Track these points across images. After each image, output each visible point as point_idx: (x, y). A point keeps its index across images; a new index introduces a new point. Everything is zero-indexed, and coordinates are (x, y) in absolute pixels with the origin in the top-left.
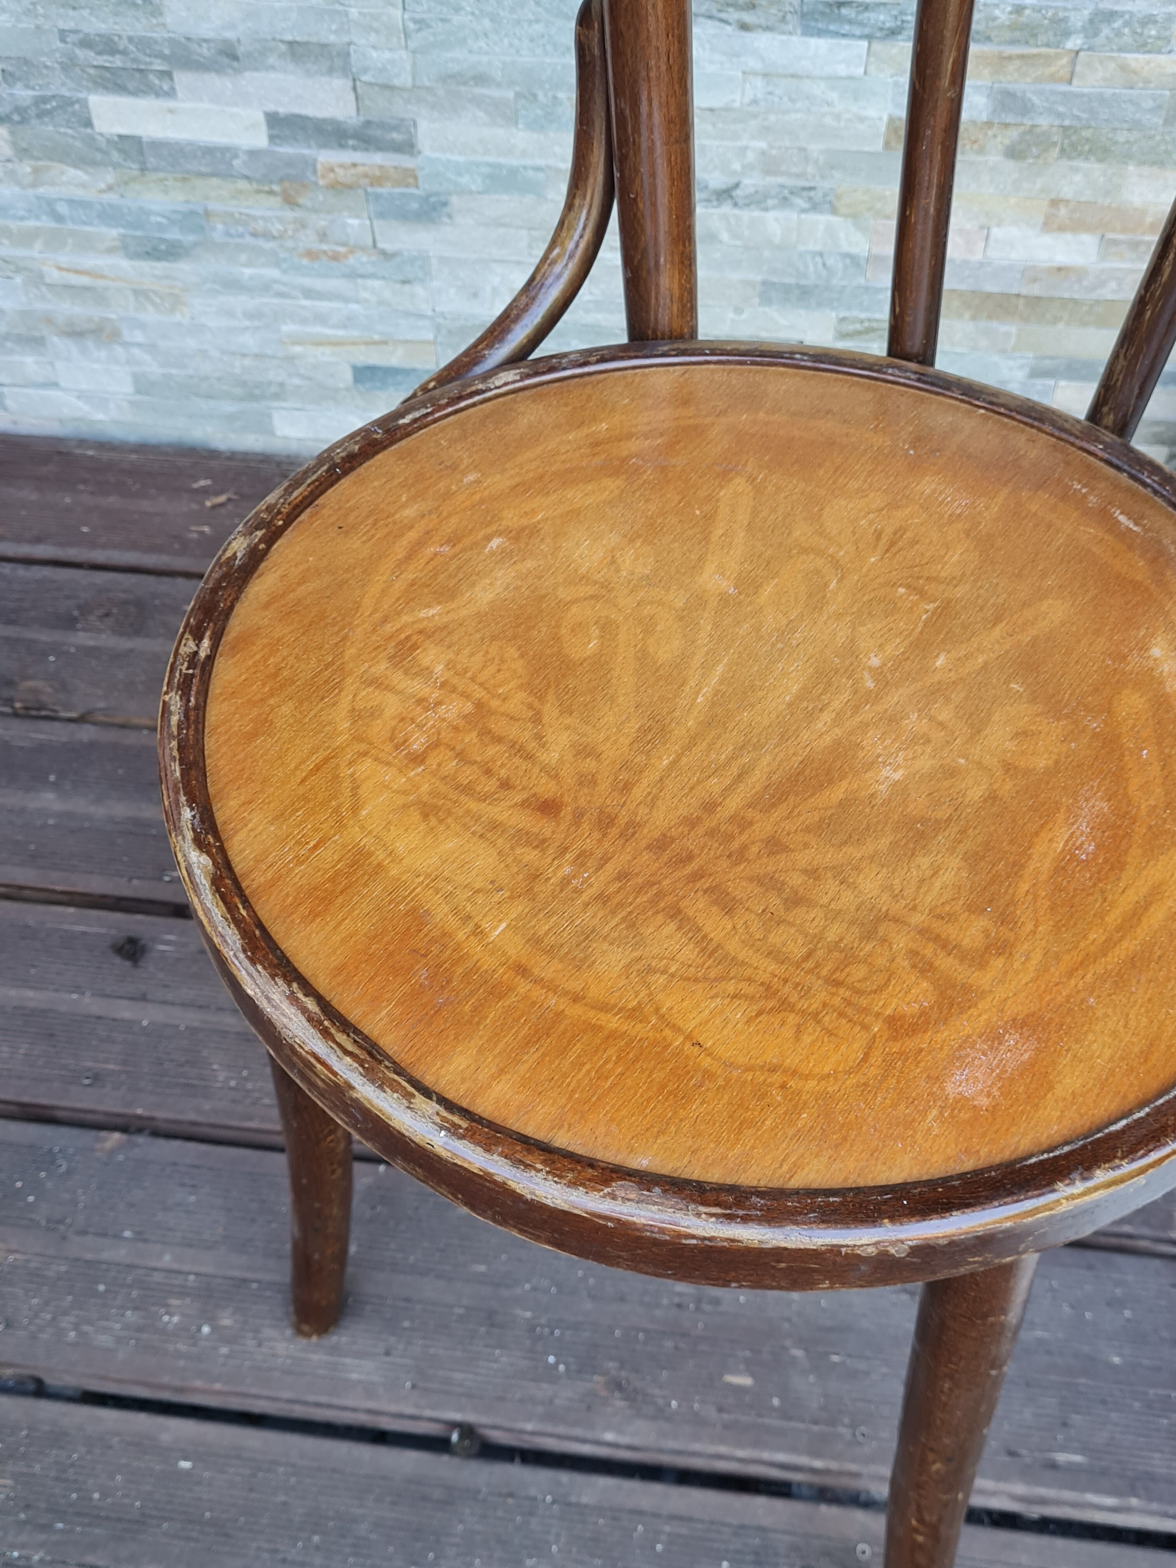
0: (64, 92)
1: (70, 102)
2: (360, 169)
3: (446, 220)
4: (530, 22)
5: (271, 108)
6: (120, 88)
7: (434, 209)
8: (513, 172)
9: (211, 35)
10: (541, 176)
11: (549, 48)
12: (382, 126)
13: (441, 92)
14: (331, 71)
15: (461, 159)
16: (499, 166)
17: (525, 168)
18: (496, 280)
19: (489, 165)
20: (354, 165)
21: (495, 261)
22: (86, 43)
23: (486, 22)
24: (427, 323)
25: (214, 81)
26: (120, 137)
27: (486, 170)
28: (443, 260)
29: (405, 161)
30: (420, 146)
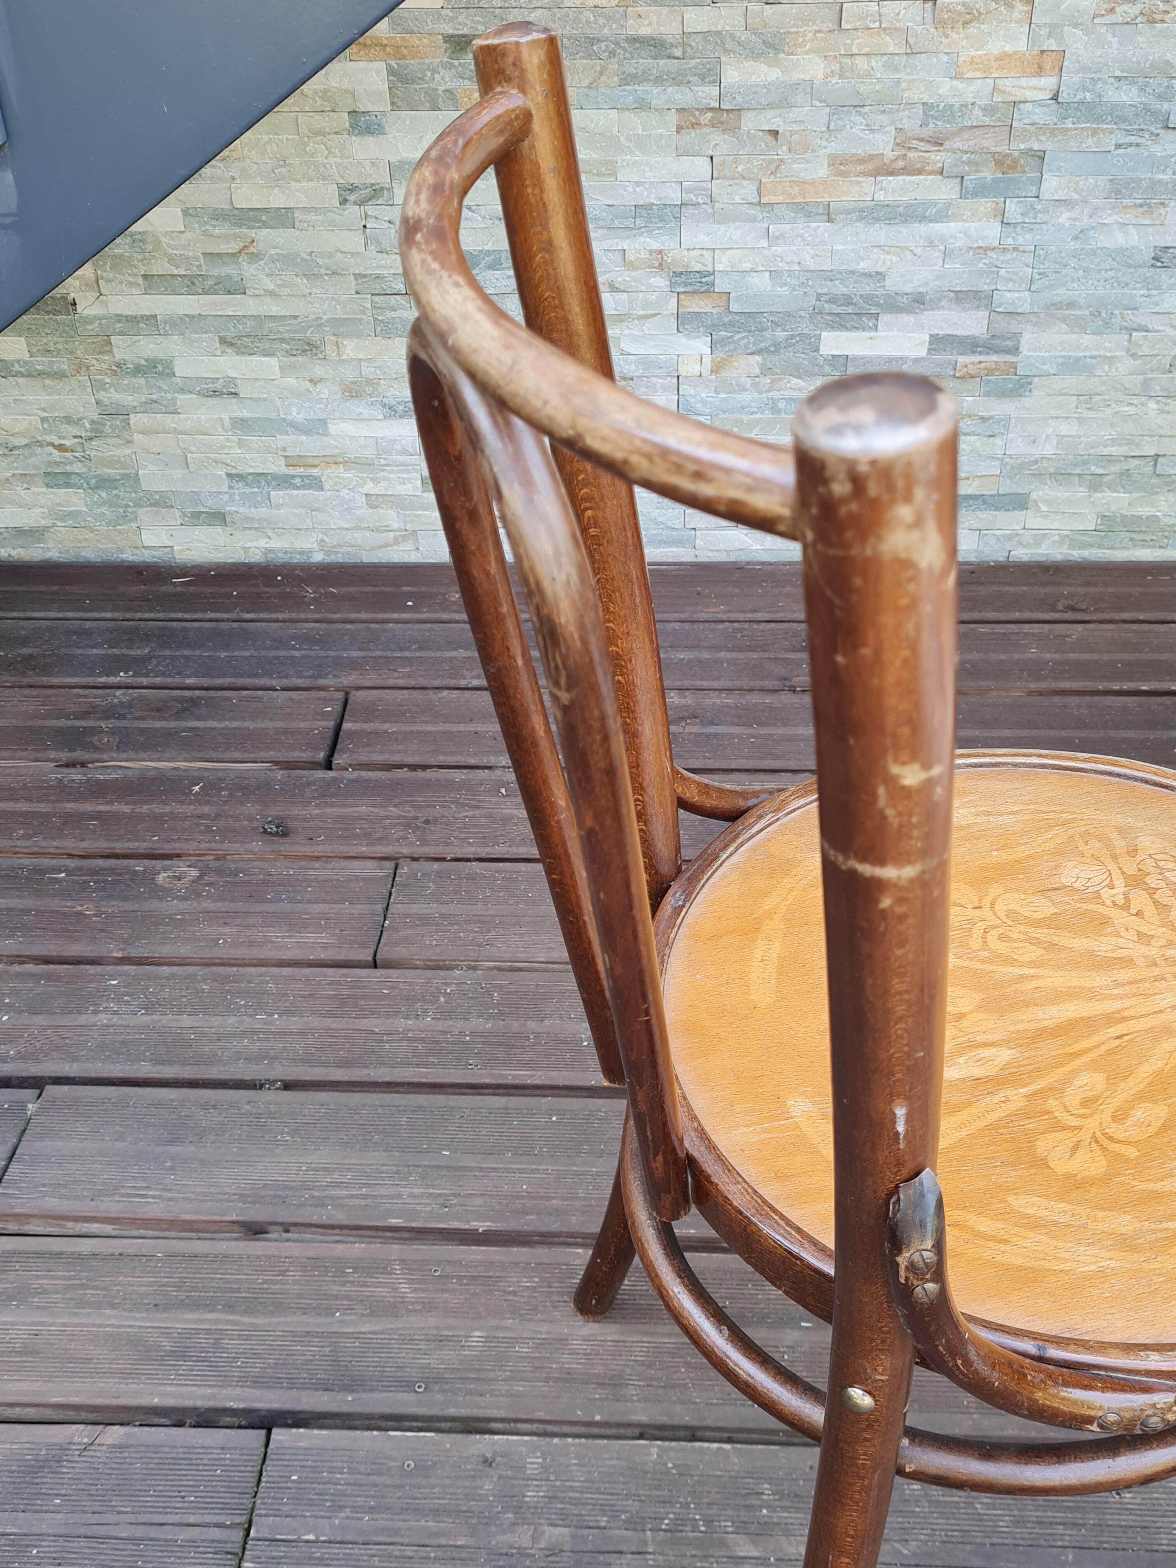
0: (806, 331)
1: (809, 337)
2: (983, 365)
3: (1028, 393)
4: (1106, 270)
5: (936, 331)
6: (843, 327)
7: (1022, 386)
8: (1077, 360)
9: (911, 290)
10: (1094, 361)
11: (1115, 284)
12: (1003, 338)
13: (1042, 315)
14: (978, 307)
15: (1047, 355)
16: (1070, 357)
17: (1085, 357)
18: (1050, 431)
19: (1063, 357)
20: (980, 362)
21: (1052, 418)
22: (833, 300)
23: (1081, 272)
24: (998, 463)
25: (905, 318)
26: (833, 356)
27: (1060, 360)
28: (1018, 419)
29: (1011, 358)
30: (1021, 349)
